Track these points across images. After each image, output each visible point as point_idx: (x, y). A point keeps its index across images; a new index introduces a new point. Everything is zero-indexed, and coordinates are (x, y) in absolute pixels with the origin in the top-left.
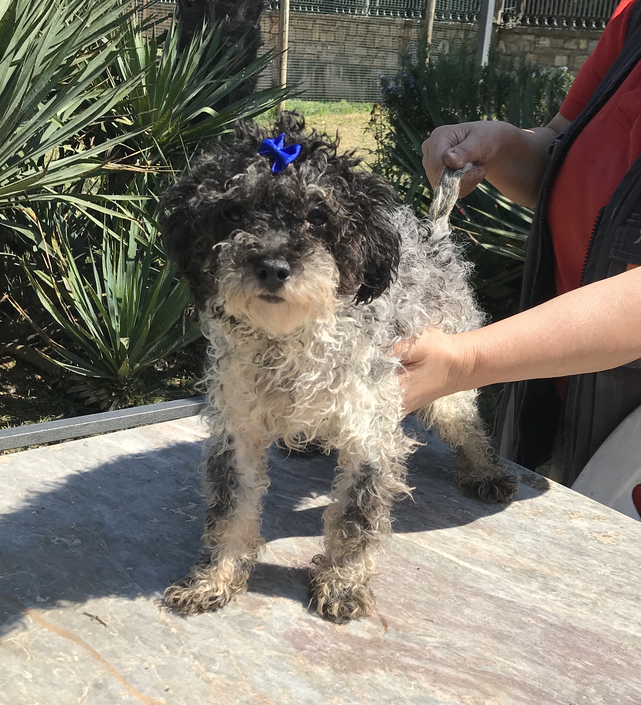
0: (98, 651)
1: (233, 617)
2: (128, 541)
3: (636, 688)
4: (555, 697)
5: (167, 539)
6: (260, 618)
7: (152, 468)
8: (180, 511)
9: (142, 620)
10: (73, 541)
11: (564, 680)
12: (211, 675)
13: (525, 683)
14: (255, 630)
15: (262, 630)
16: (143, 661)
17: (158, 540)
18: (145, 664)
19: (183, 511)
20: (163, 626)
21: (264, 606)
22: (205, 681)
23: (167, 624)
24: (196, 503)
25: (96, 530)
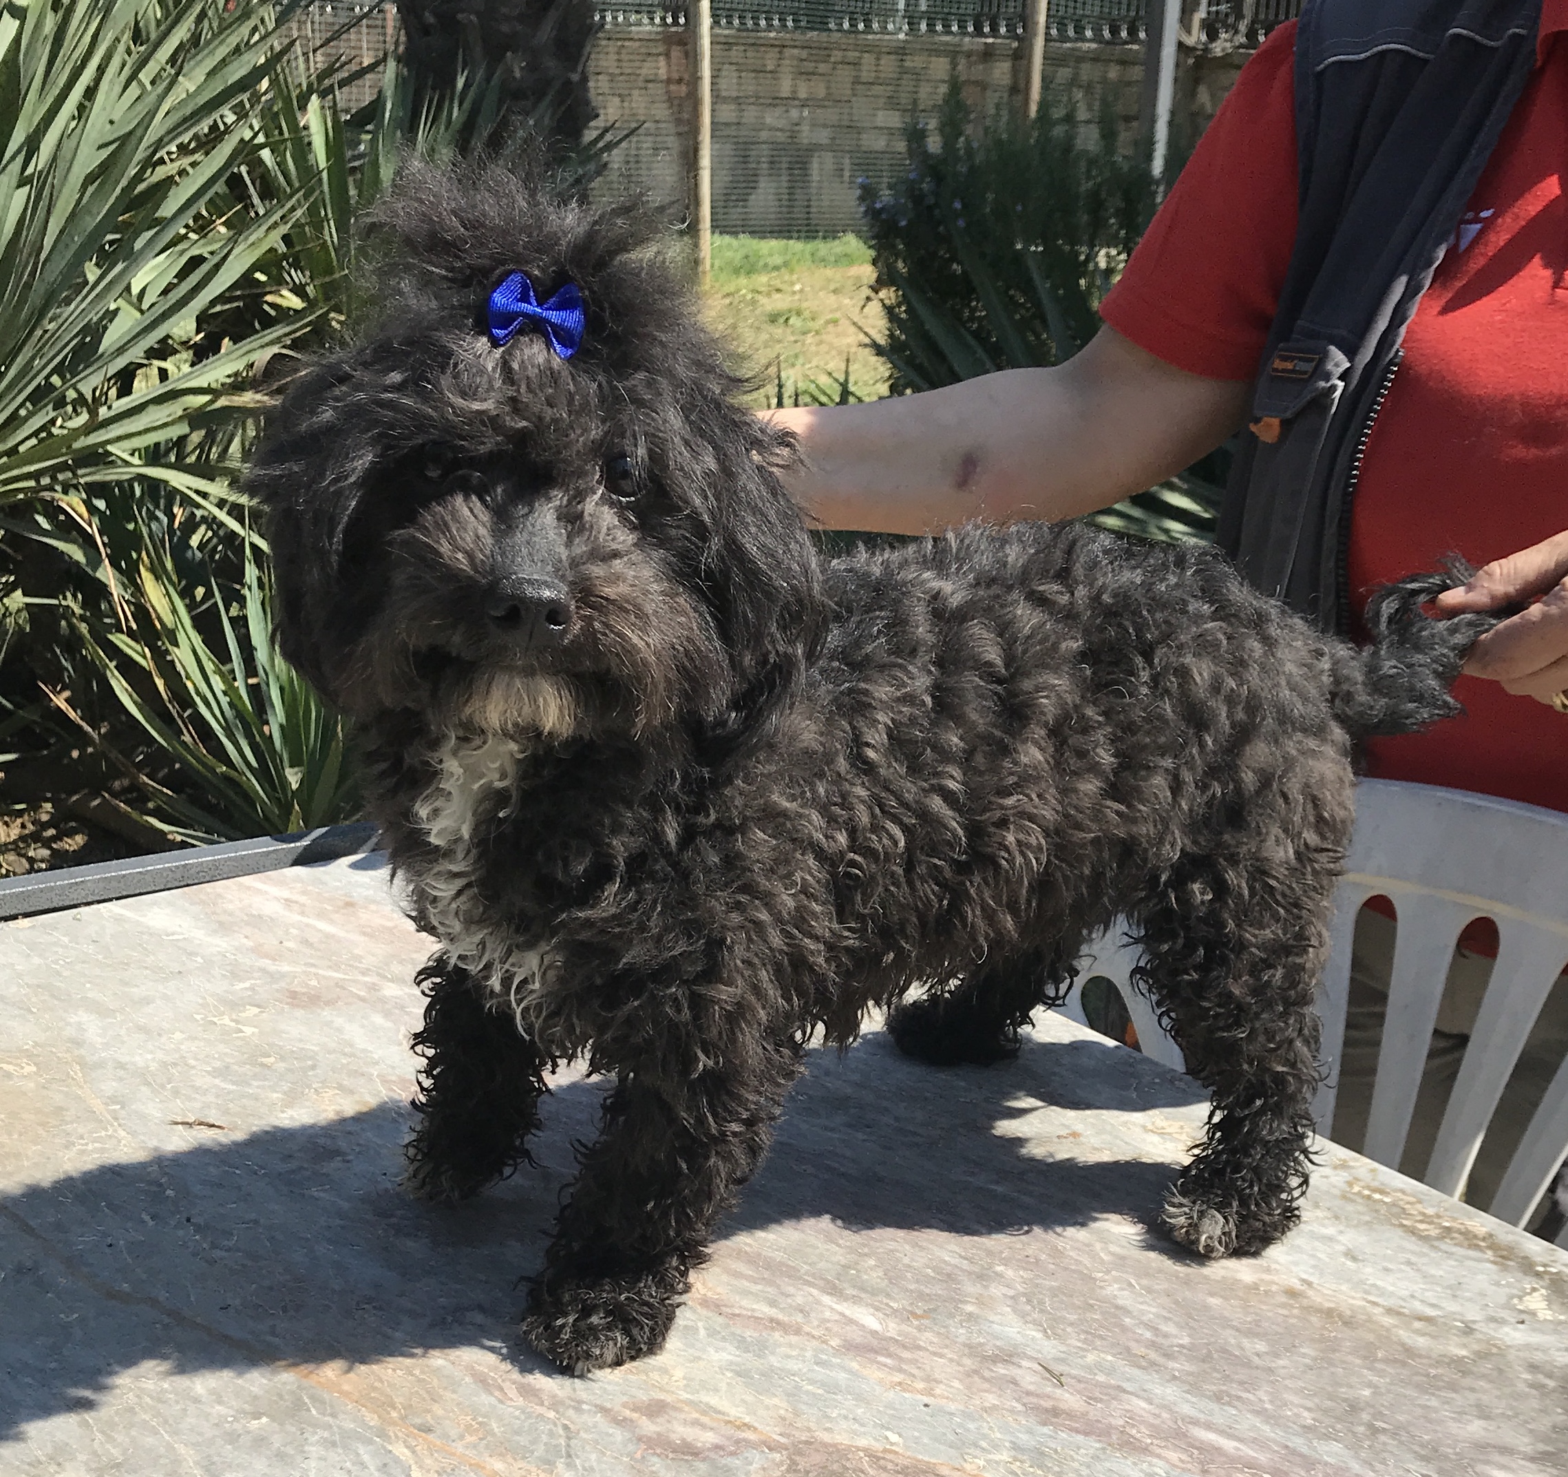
0: (31, 1223)
1: (280, 1174)
2: (121, 1066)
3: (947, 1258)
4: (803, 1271)
5: (192, 1062)
6: (327, 1175)
7: (192, 954)
8: (226, 1020)
9: (118, 1178)
10: (23, 1068)
11: (828, 1250)
12: (217, 1254)
13: (760, 1255)
14: (314, 1191)
15: (325, 1191)
16: (105, 1235)
17: (175, 1064)
18: (109, 1240)
19: (232, 1020)
20: (154, 1188)
21: (339, 1158)
22: (207, 1261)
23: (161, 1185)
24: (258, 1006)
25: (68, 1051)
